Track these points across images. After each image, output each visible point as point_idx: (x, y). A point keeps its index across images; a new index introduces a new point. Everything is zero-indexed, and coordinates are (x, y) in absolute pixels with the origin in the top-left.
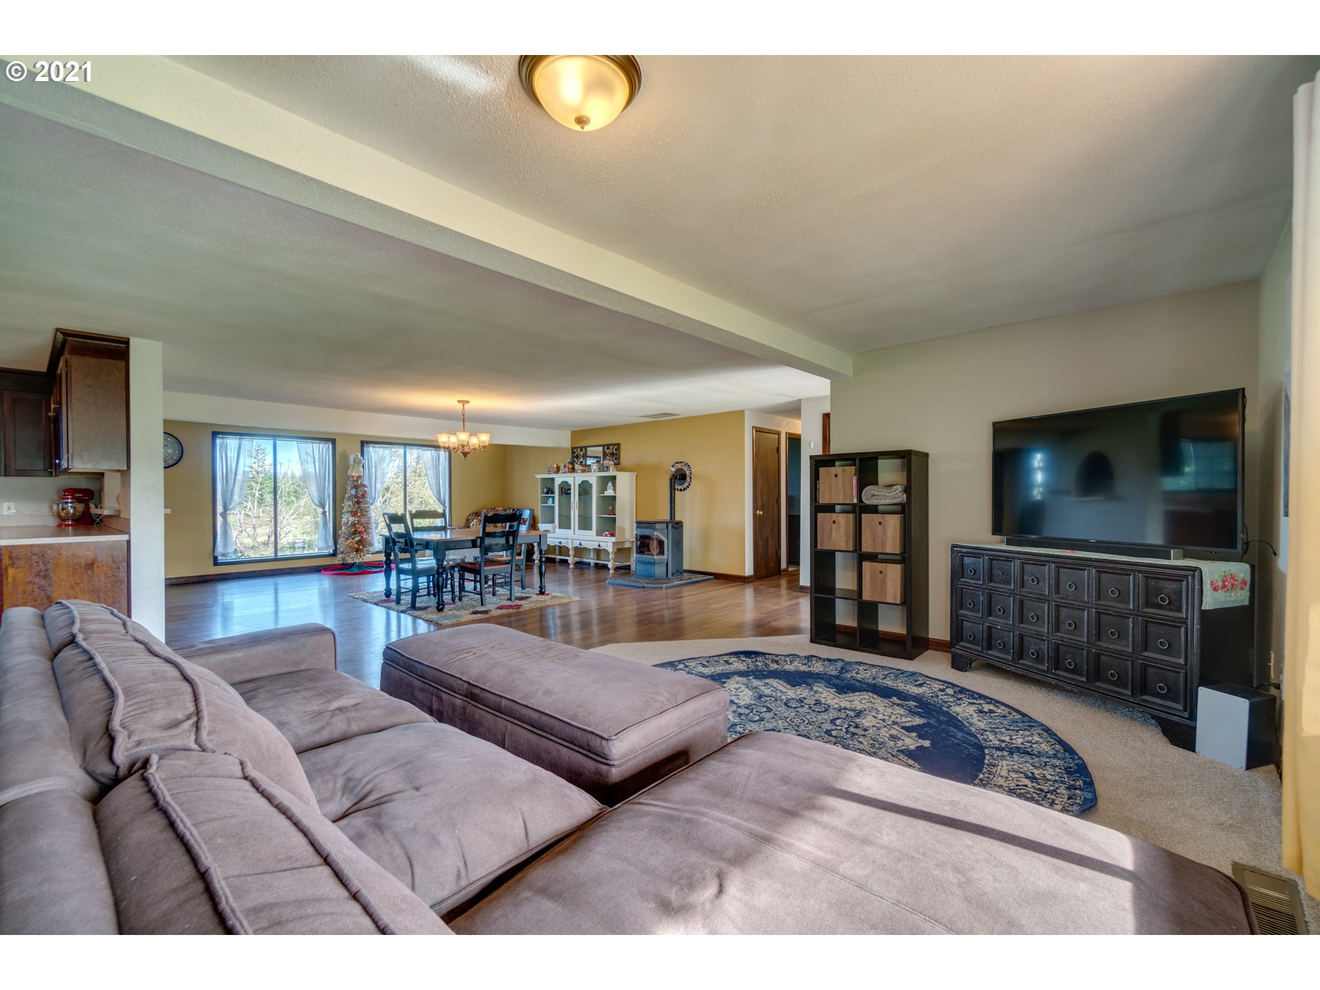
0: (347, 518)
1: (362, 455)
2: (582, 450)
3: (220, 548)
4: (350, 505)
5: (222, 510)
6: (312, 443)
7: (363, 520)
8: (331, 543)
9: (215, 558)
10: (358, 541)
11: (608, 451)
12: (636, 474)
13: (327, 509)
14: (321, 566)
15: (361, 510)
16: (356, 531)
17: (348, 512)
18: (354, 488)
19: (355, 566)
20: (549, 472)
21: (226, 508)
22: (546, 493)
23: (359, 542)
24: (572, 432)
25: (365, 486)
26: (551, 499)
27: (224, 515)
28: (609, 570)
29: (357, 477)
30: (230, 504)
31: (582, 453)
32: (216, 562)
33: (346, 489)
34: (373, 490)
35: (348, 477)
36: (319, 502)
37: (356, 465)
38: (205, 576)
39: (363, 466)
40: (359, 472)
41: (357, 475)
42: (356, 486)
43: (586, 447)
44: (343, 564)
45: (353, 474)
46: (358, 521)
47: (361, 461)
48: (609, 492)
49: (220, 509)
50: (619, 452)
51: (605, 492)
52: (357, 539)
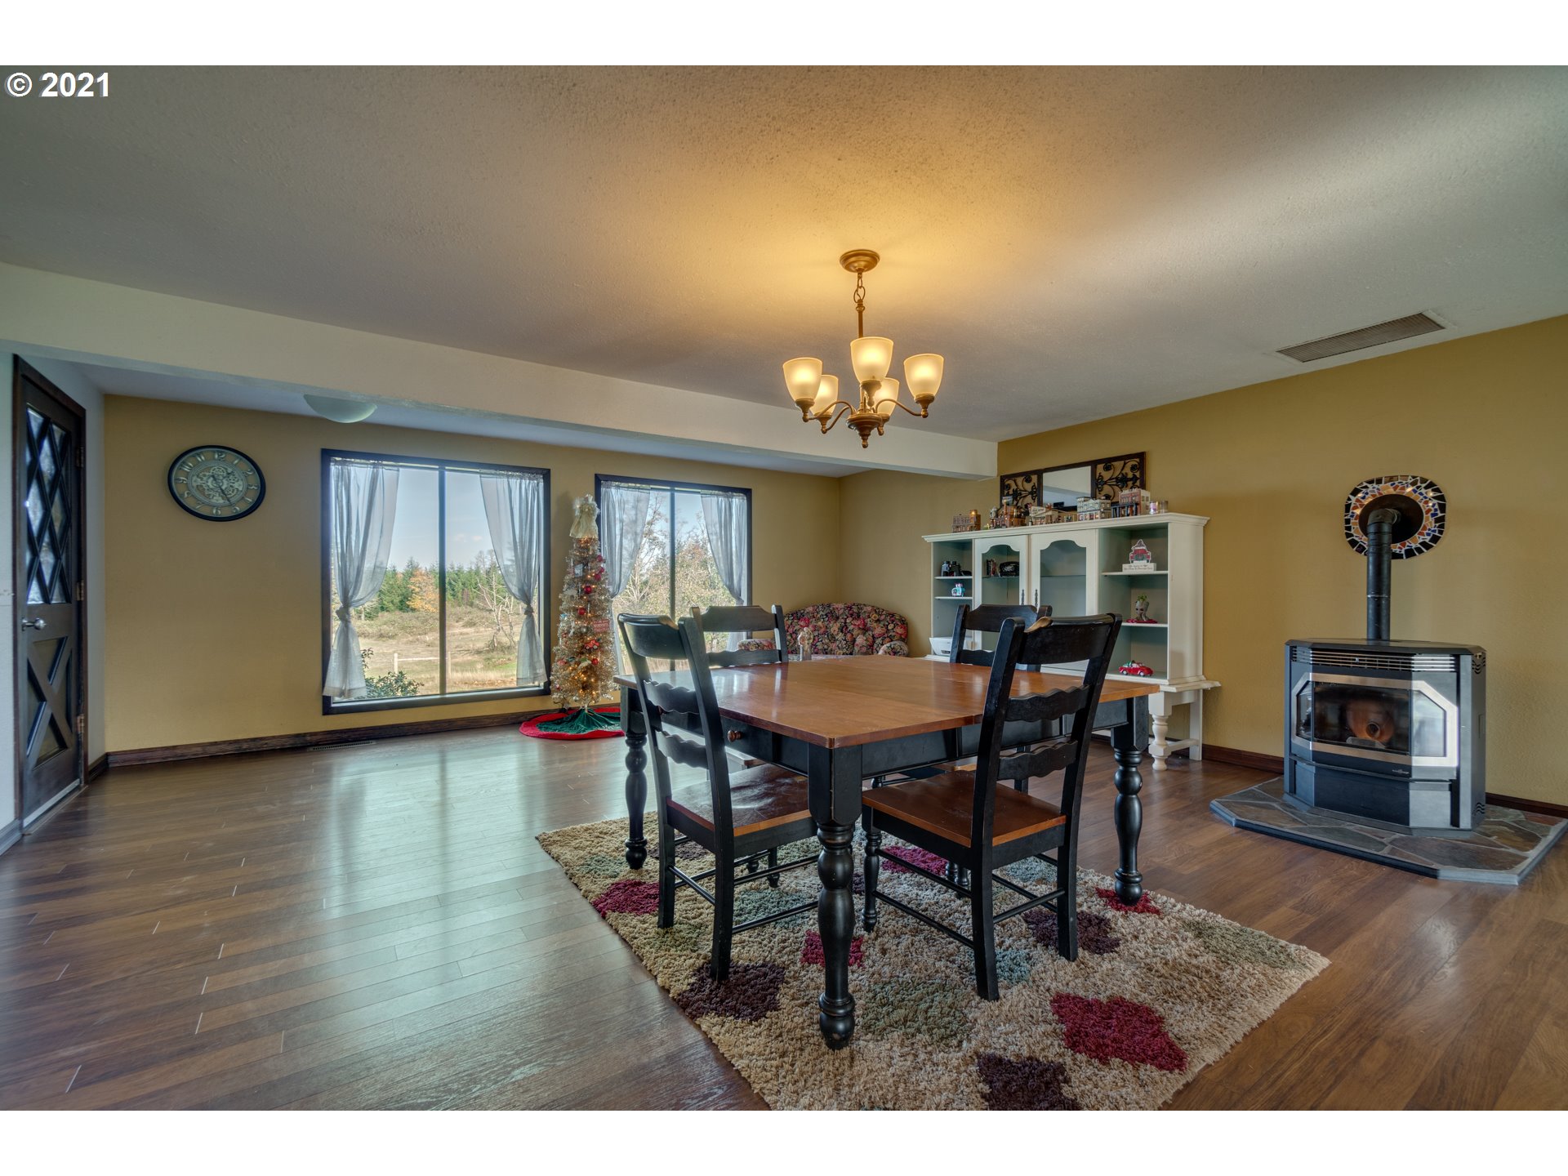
0: (567, 622)
1: (598, 499)
2: (1028, 480)
3: (334, 682)
4: (572, 596)
5: (341, 605)
6: (508, 476)
7: (597, 626)
8: (542, 671)
9: (326, 700)
10: (587, 667)
11: (1107, 475)
12: (1204, 520)
13: (534, 605)
14: (523, 714)
15: (594, 606)
16: (583, 647)
17: (568, 610)
18: (580, 562)
19: (581, 717)
20: (957, 528)
21: (347, 603)
22: (946, 574)
23: (589, 670)
24: (999, 443)
25: (601, 560)
26: (959, 587)
27: (344, 615)
28: (1152, 760)
29: (587, 542)
30: (354, 593)
31: (1028, 487)
32: (327, 708)
33: (567, 565)
34: (617, 569)
35: (570, 542)
36: (519, 590)
37: (584, 516)
38: (305, 735)
39: (598, 521)
40: (588, 530)
41: (586, 537)
42: (585, 558)
43: (1040, 473)
44: (562, 711)
45: (580, 536)
46: (587, 628)
47: (594, 510)
48: (1140, 567)
49: (336, 603)
50: (1143, 473)
51: (1124, 566)
52: (584, 664)
